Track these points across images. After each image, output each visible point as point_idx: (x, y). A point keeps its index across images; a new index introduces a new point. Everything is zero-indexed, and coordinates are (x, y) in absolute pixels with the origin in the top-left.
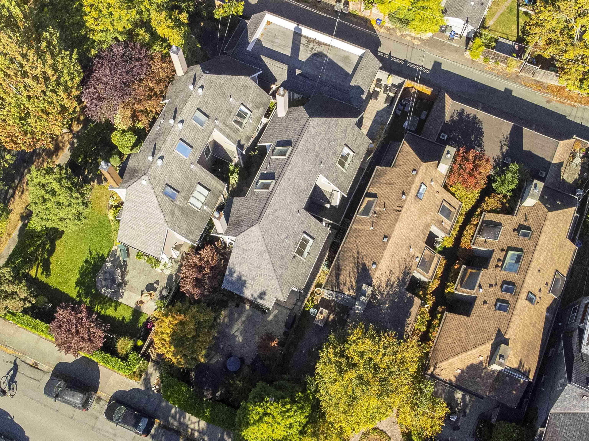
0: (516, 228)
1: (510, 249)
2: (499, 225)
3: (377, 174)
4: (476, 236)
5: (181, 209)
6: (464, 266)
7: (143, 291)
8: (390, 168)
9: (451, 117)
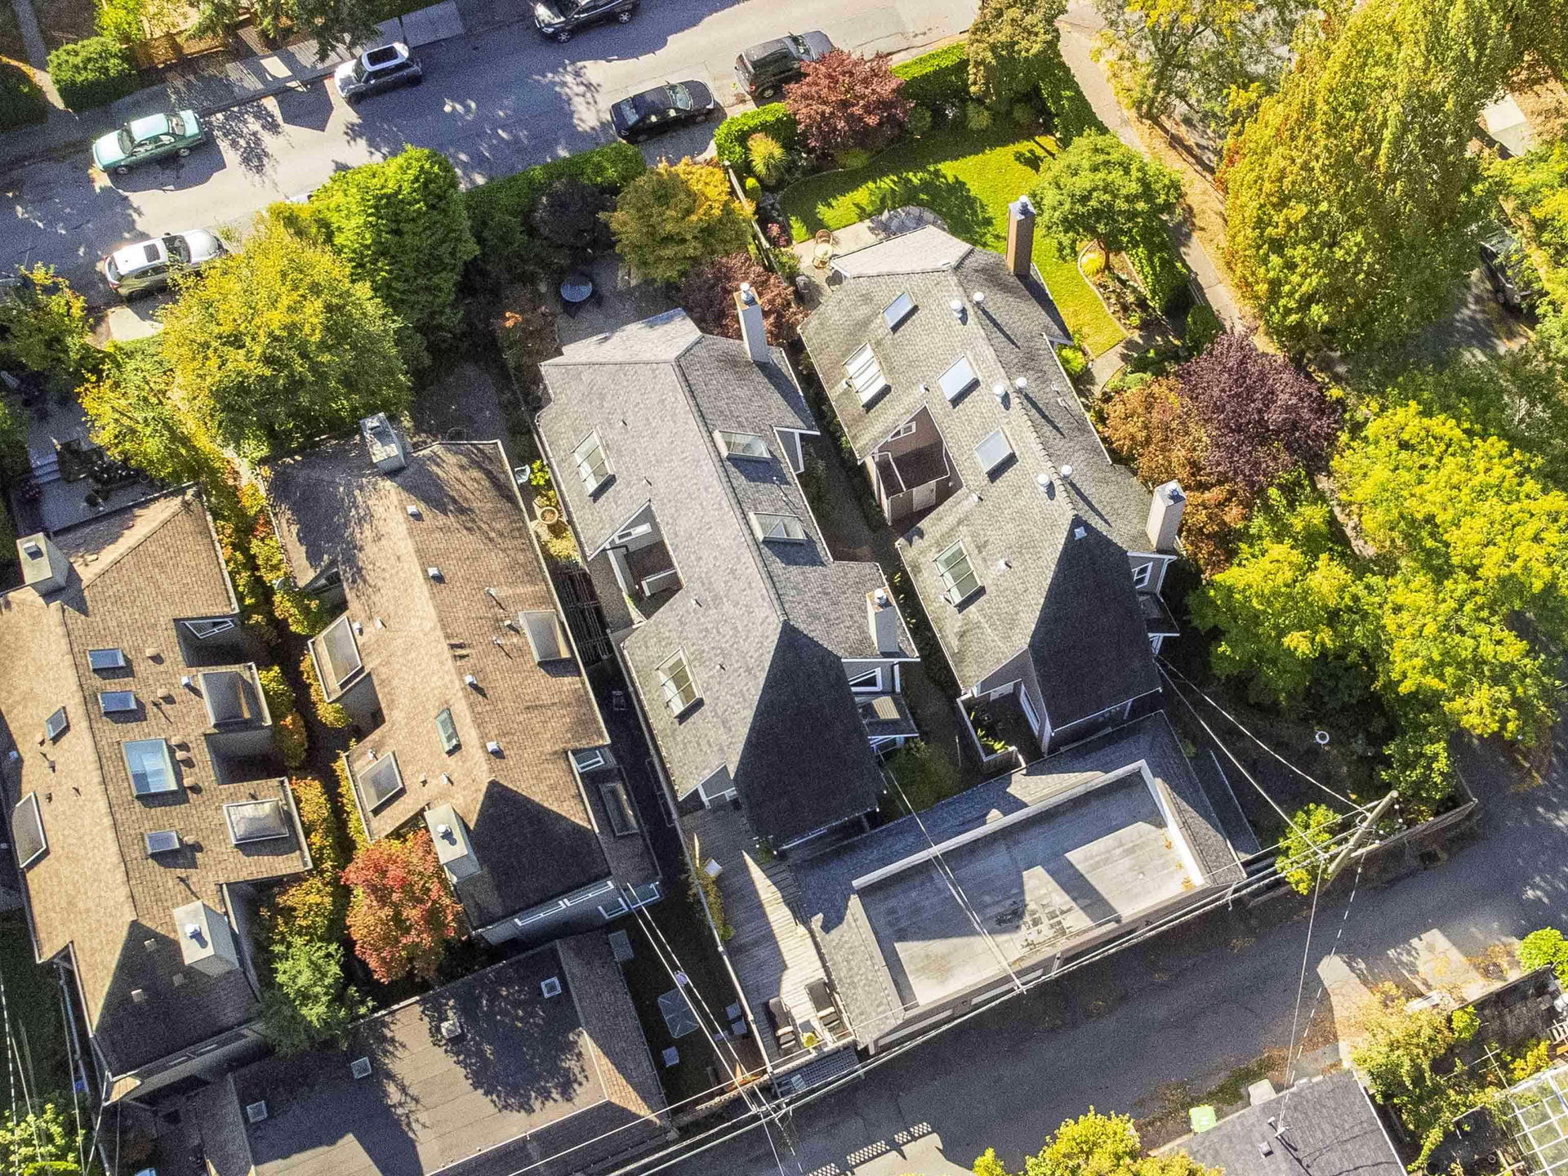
1: (181, 796)
3: (593, 727)
4: (289, 805)
5: (866, 324)
6: (269, 724)
8: (570, 745)
9: (580, 1055)
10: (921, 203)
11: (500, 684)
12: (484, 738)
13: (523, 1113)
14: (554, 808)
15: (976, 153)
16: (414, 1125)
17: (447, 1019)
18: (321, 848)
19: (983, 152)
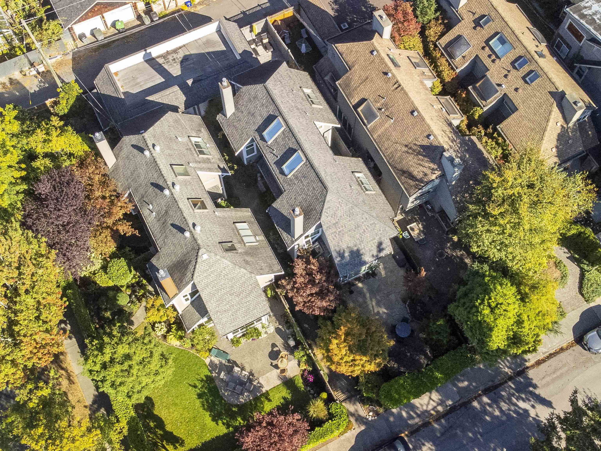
0: (474, 25)
1: (487, 42)
2: (459, 38)
3: (343, 86)
4: (452, 61)
5: (247, 253)
6: (470, 88)
7: (272, 363)
8: (349, 73)
10: (237, 406)
12: (379, 54)
15: (206, 442)
18: (436, 51)
19: (203, 444)
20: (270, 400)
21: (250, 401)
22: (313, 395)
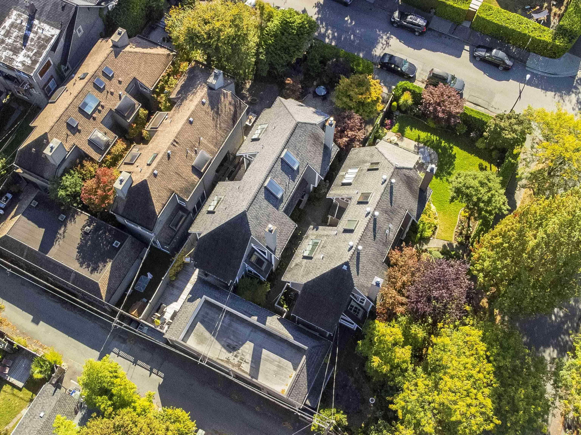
0: (78, 133)
1: (88, 117)
2: (90, 144)
4: (111, 143)
6: (129, 121)
8: (176, 192)
9: (105, 266)
10: (437, 152)
11: (176, 160)
12: (156, 168)
13: (79, 265)
14: (154, 201)
15: (469, 152)
16: (57, 242)
17: (89, 227)
18: (107, 160)
19: (472, 154)
20: (419, 136)
21: (428, 146)
22: (396, 117)
